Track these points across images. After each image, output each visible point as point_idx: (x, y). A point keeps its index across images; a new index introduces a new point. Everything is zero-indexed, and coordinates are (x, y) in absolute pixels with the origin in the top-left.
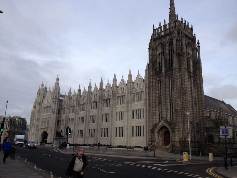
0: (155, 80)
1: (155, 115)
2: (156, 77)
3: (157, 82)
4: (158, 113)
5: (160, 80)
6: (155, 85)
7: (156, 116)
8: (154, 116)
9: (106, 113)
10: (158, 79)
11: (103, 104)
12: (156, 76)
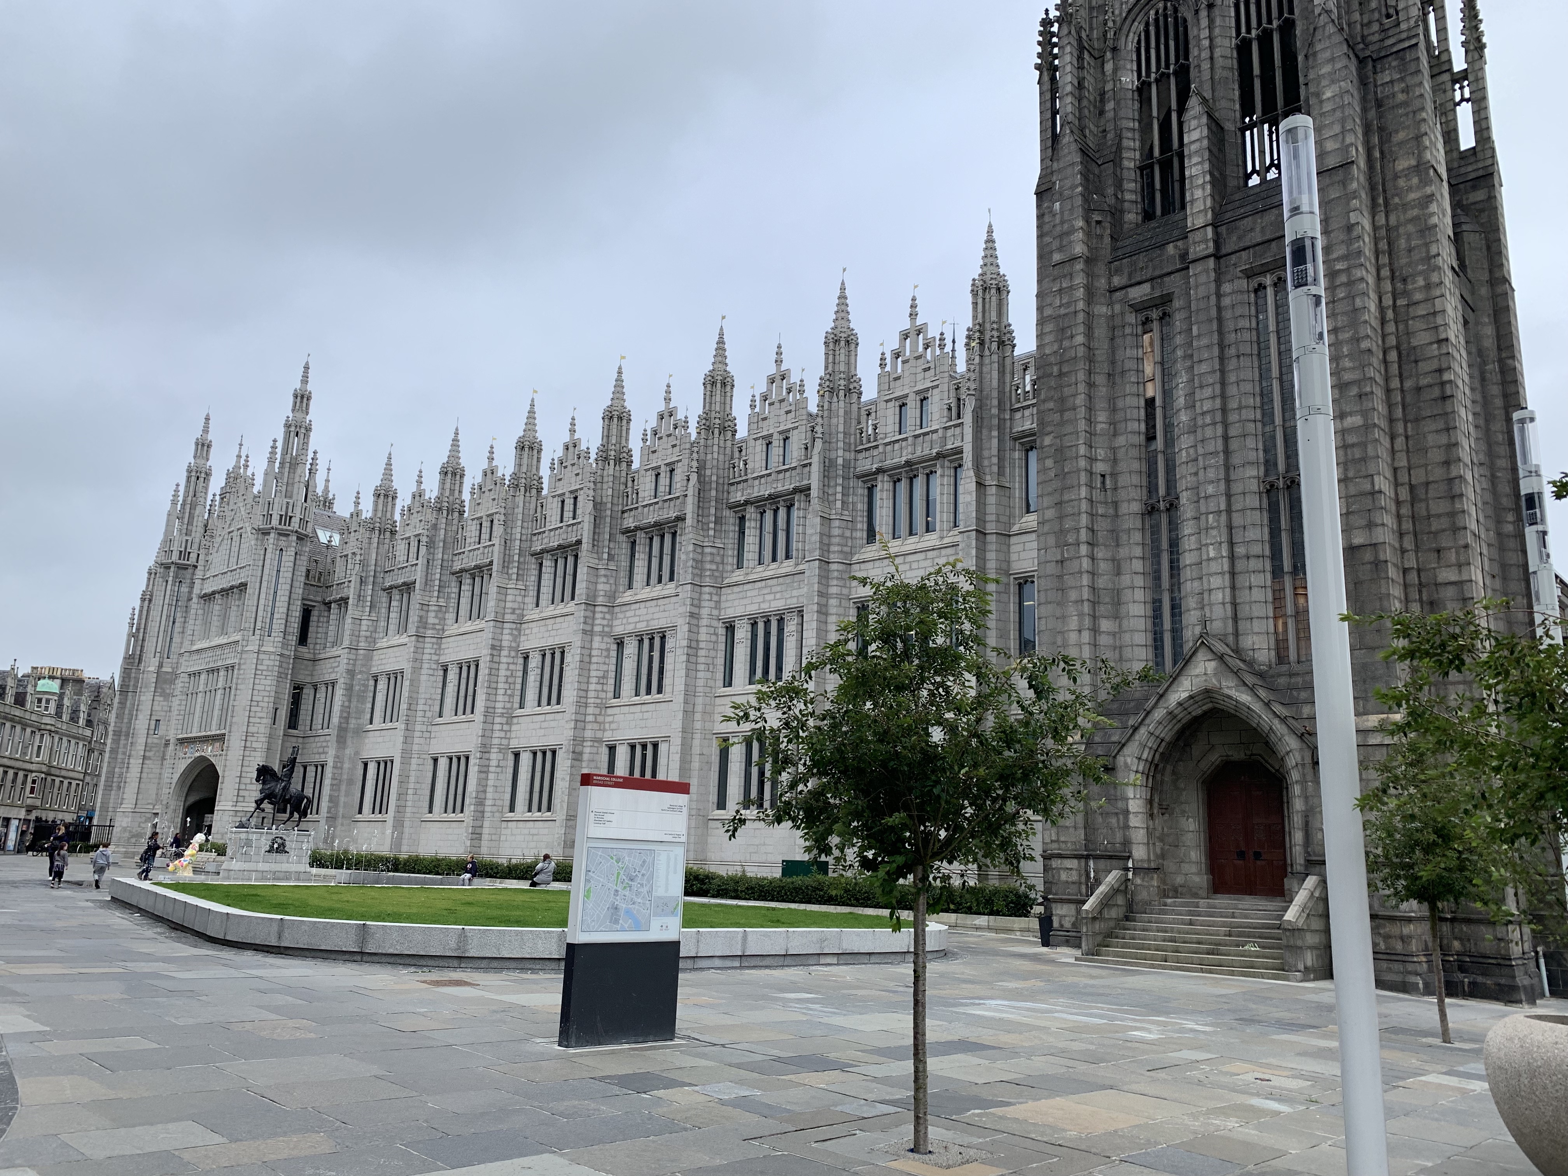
0: (1110, 304)
1: (1116, 617)
2: (1117, 281)
3: (1131, 318)
4: (1139, 595)
5: (1167, 299)
6: (1113, 350)
7: (1125, 623)
8: (1105, 625)
9: (642, 626)
10: (1138, 293)
11: (625, 564)
12: (1118, 271)
